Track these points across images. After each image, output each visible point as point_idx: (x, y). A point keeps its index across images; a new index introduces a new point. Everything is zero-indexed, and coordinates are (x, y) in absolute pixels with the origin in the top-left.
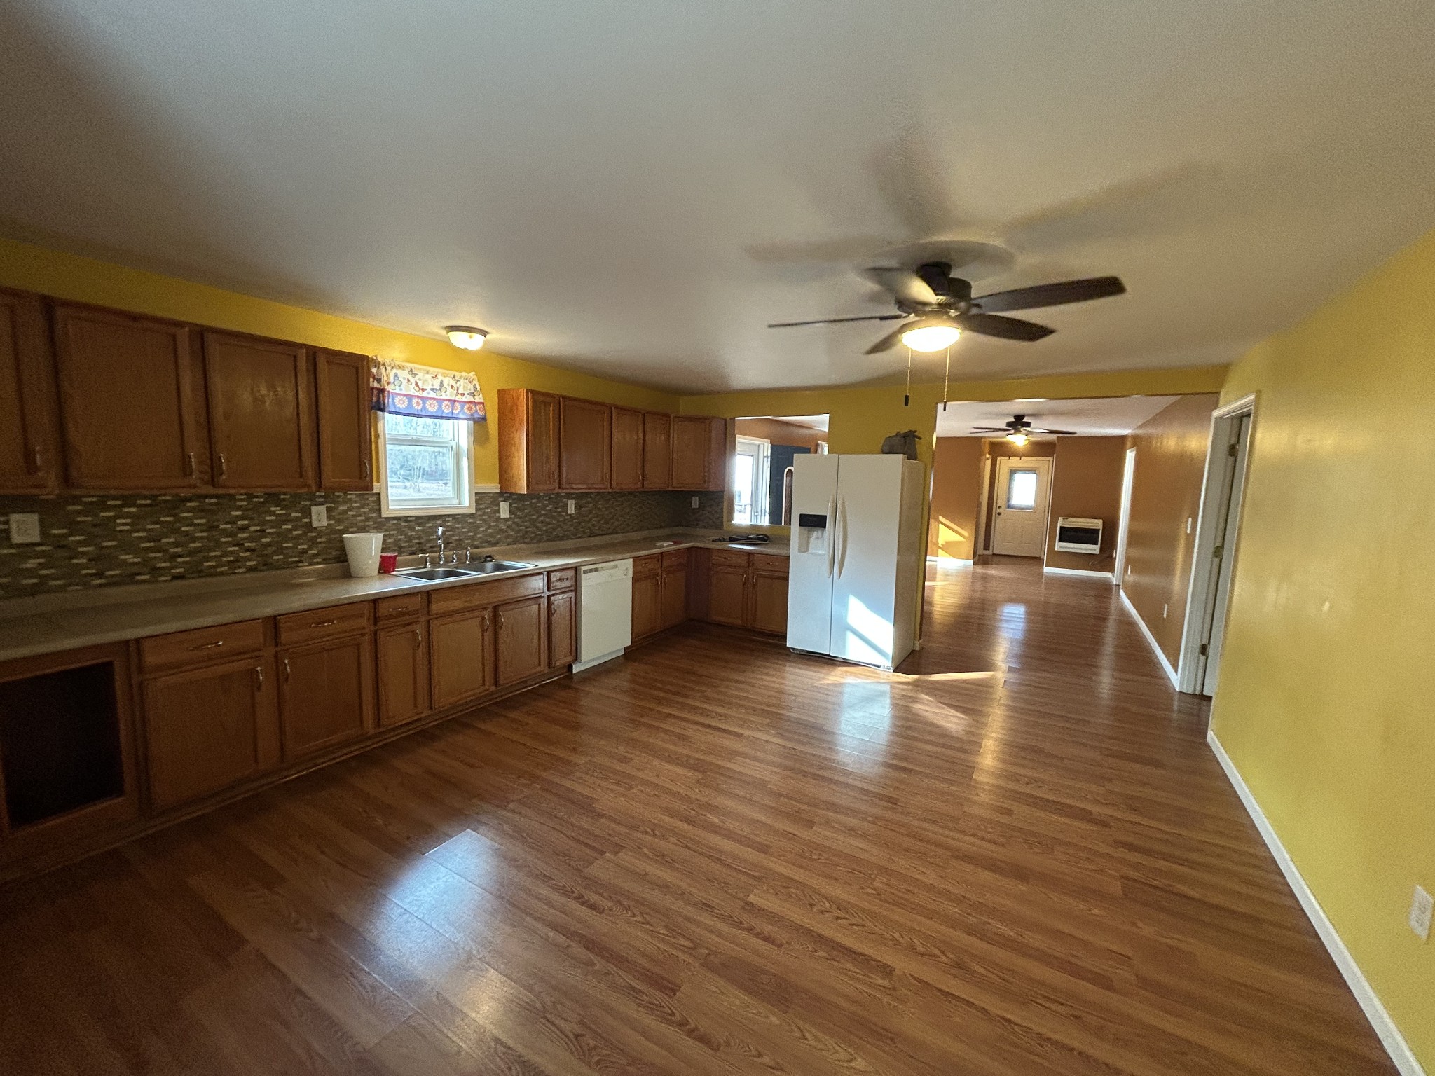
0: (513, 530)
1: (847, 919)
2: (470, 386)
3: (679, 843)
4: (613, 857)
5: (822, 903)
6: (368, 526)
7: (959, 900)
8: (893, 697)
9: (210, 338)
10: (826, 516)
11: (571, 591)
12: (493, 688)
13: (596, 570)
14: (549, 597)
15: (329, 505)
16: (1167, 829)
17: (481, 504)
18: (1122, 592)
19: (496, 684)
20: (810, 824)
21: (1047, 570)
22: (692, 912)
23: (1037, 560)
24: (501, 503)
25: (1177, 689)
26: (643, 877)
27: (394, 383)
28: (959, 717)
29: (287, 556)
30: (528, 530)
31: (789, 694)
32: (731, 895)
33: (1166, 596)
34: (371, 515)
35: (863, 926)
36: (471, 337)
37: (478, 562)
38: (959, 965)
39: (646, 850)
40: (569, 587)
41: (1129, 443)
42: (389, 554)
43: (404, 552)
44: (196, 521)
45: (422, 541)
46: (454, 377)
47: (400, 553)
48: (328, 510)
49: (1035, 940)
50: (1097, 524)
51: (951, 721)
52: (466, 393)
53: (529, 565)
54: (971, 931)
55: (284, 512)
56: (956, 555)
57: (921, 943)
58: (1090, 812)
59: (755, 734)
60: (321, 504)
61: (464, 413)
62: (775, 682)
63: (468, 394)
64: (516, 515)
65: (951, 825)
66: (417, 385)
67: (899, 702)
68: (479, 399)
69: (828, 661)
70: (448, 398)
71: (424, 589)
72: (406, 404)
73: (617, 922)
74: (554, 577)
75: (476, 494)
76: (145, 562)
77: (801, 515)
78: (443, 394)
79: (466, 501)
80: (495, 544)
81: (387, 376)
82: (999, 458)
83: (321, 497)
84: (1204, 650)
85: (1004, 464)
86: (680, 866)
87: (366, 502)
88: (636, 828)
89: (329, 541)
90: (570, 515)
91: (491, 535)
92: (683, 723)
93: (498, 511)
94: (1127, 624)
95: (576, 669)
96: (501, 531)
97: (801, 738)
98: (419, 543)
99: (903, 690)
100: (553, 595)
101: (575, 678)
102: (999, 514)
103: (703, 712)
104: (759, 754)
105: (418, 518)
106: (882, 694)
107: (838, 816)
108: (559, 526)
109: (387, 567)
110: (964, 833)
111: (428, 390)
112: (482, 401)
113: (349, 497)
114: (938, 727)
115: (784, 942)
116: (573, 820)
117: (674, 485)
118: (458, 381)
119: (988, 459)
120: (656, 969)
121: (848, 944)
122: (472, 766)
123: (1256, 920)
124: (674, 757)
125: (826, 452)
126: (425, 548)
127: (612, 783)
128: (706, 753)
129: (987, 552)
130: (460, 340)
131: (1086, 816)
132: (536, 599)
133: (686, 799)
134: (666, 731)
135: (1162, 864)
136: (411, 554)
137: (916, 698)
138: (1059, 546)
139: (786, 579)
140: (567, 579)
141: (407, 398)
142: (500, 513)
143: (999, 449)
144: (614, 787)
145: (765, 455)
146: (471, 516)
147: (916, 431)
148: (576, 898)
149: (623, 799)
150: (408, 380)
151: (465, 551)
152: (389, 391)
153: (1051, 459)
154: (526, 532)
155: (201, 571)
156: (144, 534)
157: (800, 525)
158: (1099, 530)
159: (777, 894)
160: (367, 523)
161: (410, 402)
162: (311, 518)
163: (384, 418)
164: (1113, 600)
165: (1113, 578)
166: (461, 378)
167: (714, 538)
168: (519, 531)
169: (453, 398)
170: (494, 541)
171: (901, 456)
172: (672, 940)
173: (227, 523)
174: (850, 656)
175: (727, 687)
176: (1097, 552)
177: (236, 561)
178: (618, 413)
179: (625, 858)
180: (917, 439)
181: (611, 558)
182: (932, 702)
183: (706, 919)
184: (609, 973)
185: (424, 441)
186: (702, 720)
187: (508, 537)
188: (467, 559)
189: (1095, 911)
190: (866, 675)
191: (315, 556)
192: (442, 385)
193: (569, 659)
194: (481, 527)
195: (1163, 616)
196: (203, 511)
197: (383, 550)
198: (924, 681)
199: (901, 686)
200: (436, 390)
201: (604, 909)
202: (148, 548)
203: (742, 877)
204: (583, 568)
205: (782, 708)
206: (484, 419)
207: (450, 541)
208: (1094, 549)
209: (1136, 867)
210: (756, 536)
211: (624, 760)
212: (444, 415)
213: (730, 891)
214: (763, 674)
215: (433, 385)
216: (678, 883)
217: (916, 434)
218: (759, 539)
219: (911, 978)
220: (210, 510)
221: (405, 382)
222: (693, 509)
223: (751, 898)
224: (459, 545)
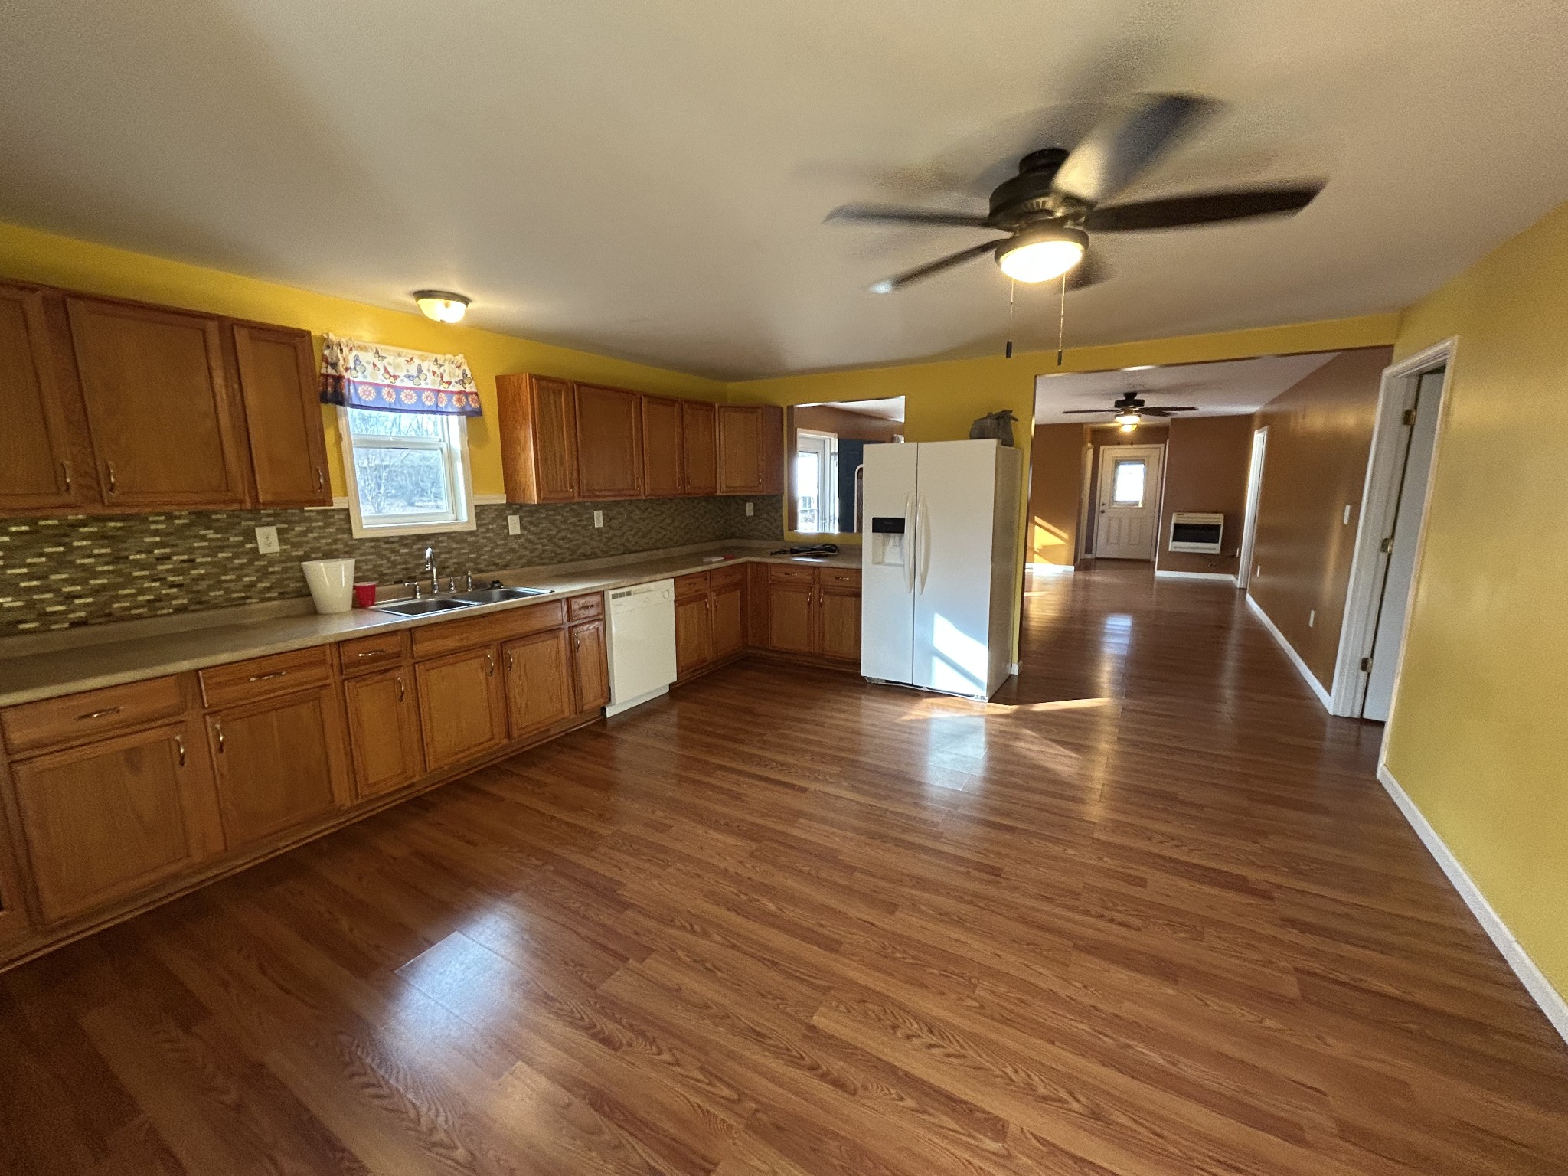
0: (526, 548)
1: (943, 1047)
2: (459, 372)
3: (724, 941)
4: (638, 965)
5: (908, 1024)
6: (336, 550)
7: (1087, 1012)
8: (989, 734)
9: (76, 308)
10: (903, 520)
11: (599, 620)
12: (505, 741)
13: (629, 594)
14: (571, 629)
15: (279, 526)
16: (1345, 898)
17: (484, 519)
18: (1249, 598)
19: (509, 736)
20: (891, 908)
21: (1160, 574)
22: (735, 1044)
23: (1147, 563)
24: (509, 517)
25: (1331, 712)
26: (676, 994)
27: (355, 368)
28: (1071, 757)
29: (228, 591)
30: (546, 548)
31: (865, 735)
32: (789, 1015)
33: (1311, 600)
34: (339, 537)
35: (964, 1057)
36: (447, 306)
37: (482, 590)
38: (1096, 1115)
39: (680, 953)
40: (593, 616)
41: (1257, 422)
42: (366, 584)
43: (388, 581)
44: (96, 551)
45: (409, 566)
46: (436, 360)
47: (382, 583)
48: (280, 532)
49: (1195, 1071)
50: (1219, 519)
51: (1060, 761)
52: (453, 380)
53: (543, 591)
54: (1108, 1059)
55: (219, 536)
56: (1054, 561)
57: (1042, 1080)
58: (1244, 879)
59: (820, 787)
60: (269, 524)
61: (452, 406)
62: (847, 720)
63: (456, 382)
64: (529, 531)
65: (1070, 902)
66: (386, 371)
67: (996, 739)
68: (471, 388)
69: (911, 692)
70: (430, 386)
71: (403, 627)
72: (374, 395)
73: (637, 1063)
74: (576, 605)
75: (476, 506)
76: (31, 605)
77: (874, 519)
78: (422, 382)
79: (464, 518)
80: (504, 567)
81: (344, 359)
82: (1102, 448)
83: (269, 515)
84: (1365, 665)
85: (1109, 453)
86: (724, 976)
87: (331, 520)
88: (670, 923)
89: (285, 570)
90: (598, 529)
91: (499, 555)
92: (735, 777)
93: (507, 527)
94: (1256, 633)
95: (610, 712)
96: (512, 550)
97: (879, 791)
98: (407, 569)
99: (1001, 724)
100: (576, 626)
101: (609, 723)
102: (1103, 512)
103: (763, 762)
104: (830, 815)
105: (402, 538)
106: (974, 730)
107: (927, 895)
108: (585, 543)
109: (362, 600)
110: (1086, 913)
111: (402, 378)
112: (474, 390)
113: (306, 514)
114: (1046, 770)
115: (859, 1085)
116: (591, 914)
117: (724, 489)
118: (441, 365)
119: (1089, 449)
120: (684, 1136)
121: (943, 1086)
122: (470, 842)
123: (1479, 1027)
124: (723, 822)
125: (903, 442)
126: (414, 574)
127: (645, 861)
128: (763, 815)
129: (1088, 556)
130: (434, 309)
131: (1239, 884)
132: (553, 631)
133: (736, 879)
134: (714, 788)
135: (1348, 950)
136: (395, 583)
137: (1017, 734)
138: (1173, 546)
139: (858, 595)
140: (592, 606)
141: (375, 389)
142: (508, 529)
143: (1105, 436)
144: (647, 866)
145: (832, 451)
146: (471, 533)
147: (1011, 411)
148: (586, 1029)
149: (656, 882)
150: (374, 365)
151: (465, 577)
152: (349, 380)
153: (1162, 446)
154: (544, 551)
155: (110, 615)
156: (25, 570)
157: (873, 531)
158: (1219, 526)
159: (849, 1011)
160: (334, 547)
161: (379, 393)
162: (257, 543)
163: (346, 414)
164: (1237, 606)
165: (1237, 581)
166: (445, 361)
167: (773, 551)
168: (533, 551)
169: (436, 387)
170: (504, 564)
171: (994, 442)
172: (709, 1088)
173: (139, 552)
174: (937, 685)
175: (790, 728)
176: (1218, 551)
177: (159, 599)
178: (648, 402)
179: (655, 966)
180: (1012, 421)
181: (647, 579)
182: (1036, 738)
183: (755, 1054)
184: (619, 1147)
185: (405, 443)
186: (758, 771)
187: (521, 557)
188: (468, 587)
189: (1268, 1023)
190: (956, 708)
191: (268, 589)
192: (420, 370)
193: (600, 701)
194: (486, 546)
195: (1308, 625)
196: (103, 537)
197: (356, 579)
198: (1026, 713)
199: (998, 720)
200: (413, 377)
201: (621, 1043)
202: (30, 588)
203: (803, 989)
204: (611, 593)
205: (857, 752)
206: (479, 413)
207: (447, 564)
208: (1214, 548)
209: (1314, 954)
210: (824, 547)
211: (663, 828)
212: (425, 409)
213: (788, 1010)
214: (833, 710)
215: (408, 371)
216: (720, 999)
217: (1012, 414)
218: (826, 550)
219: (1030, 1136)
220: (113, 537)
221: (369, 368)
222: (748, 518)
223: (817, 1020)
224: (460, 570)
